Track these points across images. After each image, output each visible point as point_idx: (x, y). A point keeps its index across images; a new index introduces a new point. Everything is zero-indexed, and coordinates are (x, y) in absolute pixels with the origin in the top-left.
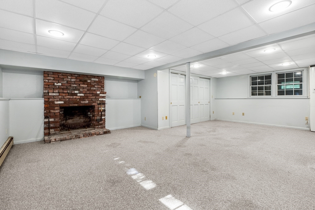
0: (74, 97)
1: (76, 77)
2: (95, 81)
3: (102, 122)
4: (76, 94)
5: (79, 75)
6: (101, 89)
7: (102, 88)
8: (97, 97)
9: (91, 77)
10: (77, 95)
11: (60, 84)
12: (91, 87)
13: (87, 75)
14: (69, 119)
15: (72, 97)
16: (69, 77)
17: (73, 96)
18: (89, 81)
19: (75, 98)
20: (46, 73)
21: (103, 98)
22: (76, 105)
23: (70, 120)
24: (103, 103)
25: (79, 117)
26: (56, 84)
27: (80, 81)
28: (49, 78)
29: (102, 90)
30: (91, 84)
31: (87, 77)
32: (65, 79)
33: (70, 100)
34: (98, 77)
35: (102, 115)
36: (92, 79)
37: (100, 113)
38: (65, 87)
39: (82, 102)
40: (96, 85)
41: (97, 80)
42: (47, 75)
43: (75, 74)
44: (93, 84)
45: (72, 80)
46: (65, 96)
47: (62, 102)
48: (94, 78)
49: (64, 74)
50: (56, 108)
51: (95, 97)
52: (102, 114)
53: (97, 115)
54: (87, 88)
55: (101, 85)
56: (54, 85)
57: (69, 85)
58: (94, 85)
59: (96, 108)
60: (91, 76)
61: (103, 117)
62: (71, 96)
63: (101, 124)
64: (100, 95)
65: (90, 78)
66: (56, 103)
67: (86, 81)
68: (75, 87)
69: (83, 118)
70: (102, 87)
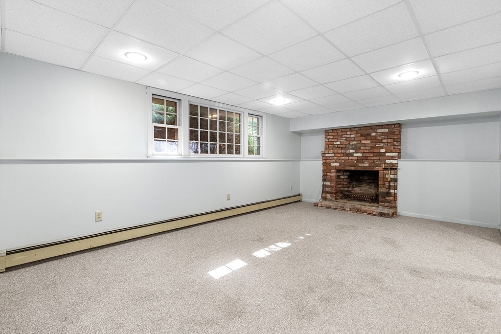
0: (350, 158)
1: (356, 131)
2: (382, 133)
3: (391, 198)
4: (351, 155)
5: (360, 127)
6: (393, 144)
7: (395, 143)
8: (382, 158)
9: (377, 127)
10: (353, 156)
11: (338, 143)
12: (376, 143)
13: (371, 126)
14: (356, 187)
15: (347, 158)
16: (348, 133)
17: (349, 156)
18: (373, 134)
19: (351, 160)
20: (327, 132)
21: (392, 159)
22: (353, 168)
23: (358, 188)
24: (394, 168)
25: (369, 186)
26: (335, 143)
27: (362, 136)
28: (329, 137)
29: (394, 146)
30: (376, 139)
31: (371, 129)
32: (344, 136)
33: (346, 161)
34: (388, 125)
35: (389, 188)
36: (379, 131)
37: (387, 184)
38: (344, 146)
39: (360, 165)
40: (385, 139)
41: (387, 130)
42: (327, 134)
43: (355, 128)
44: (380, 138)
45: (352, 136)
46: (340, 156)
47: (338, 164)
48: (382, 128)
49: (343, 130)
50: (332, 171)
51: (378, 158)
52: (389, 185)
53: (381, 186)
54: (371, 145)
55: (394, 139)
56: (333, 144)
57: (348, 142)
58: (382, 140)
59: (381, 175)
60: (377, 125)
61: (392, 191)
62: (346, 156)
63: (389, 202)
64: (387, 154)
65: (375, 129)
66: (333, 165)
67: (369, 135)
68: (355, 144)
69: (374, 187)
70: (394, 141)
